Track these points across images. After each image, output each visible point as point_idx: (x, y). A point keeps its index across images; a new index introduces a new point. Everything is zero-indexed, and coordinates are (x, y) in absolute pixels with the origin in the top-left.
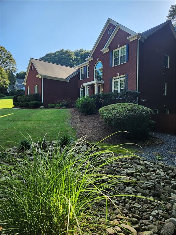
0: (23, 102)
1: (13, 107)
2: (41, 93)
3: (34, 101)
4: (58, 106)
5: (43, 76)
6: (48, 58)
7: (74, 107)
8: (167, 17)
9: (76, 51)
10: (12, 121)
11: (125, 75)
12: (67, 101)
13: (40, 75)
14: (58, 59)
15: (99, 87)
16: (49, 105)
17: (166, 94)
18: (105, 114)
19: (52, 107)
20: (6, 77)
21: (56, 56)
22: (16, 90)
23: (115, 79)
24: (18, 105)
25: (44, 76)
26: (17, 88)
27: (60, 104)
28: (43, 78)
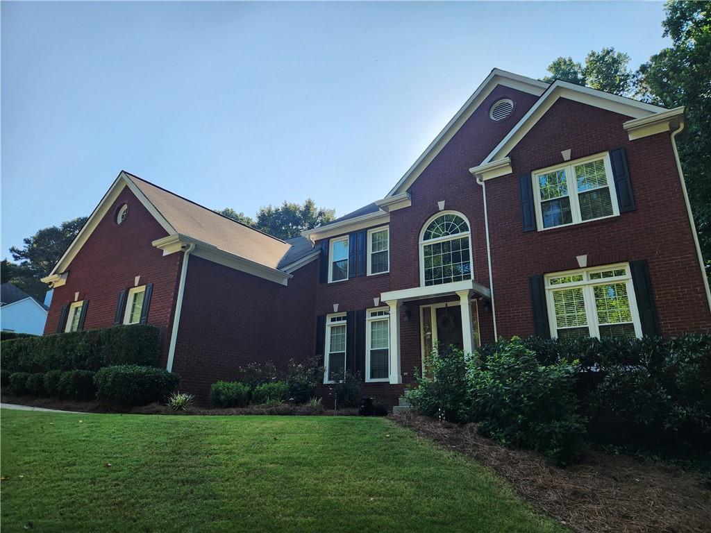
5: (192, 246)
13: (182, 238)
16: (218, 386)
23: (557, 281)
28: (191, 256)
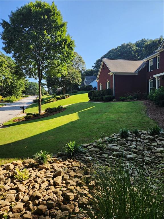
0: (97, 96)
1: (89, 101)
2: (112, 88)
3: (107, 95)
4: (130, 99)
6: (110, 54)
7: (147, 99)
9: (138, 42)
10: (96, 112)
12: (137, 93)
13: (112, 72)
14: (120, 54)
16: (120, 98)
19: (123, 100)
20: (80, 76)
21: (118, 51)
22: (85, 86)
24: (93, 98)
25: (115, 73)
26: (86, 84)
27: (131, 97)
28: (115, 75)
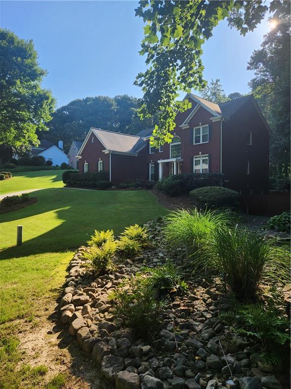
5: (111, 151)
8: (248, 63)
11: (208, 155)
13: (109, 150)
15: (177, 164)
16: (121, 184)
17: (248, 173)
18: (200, 197)
23: (196, 158)
28: (111, 155)
